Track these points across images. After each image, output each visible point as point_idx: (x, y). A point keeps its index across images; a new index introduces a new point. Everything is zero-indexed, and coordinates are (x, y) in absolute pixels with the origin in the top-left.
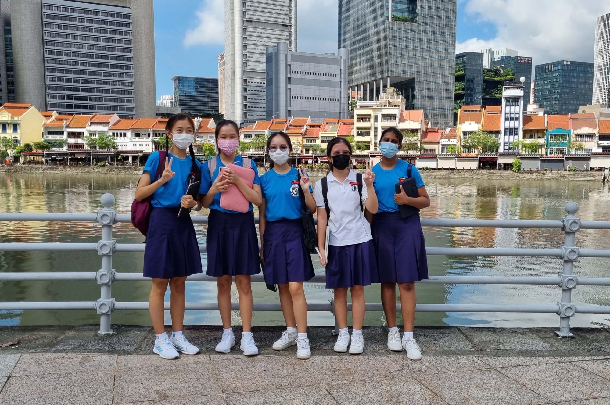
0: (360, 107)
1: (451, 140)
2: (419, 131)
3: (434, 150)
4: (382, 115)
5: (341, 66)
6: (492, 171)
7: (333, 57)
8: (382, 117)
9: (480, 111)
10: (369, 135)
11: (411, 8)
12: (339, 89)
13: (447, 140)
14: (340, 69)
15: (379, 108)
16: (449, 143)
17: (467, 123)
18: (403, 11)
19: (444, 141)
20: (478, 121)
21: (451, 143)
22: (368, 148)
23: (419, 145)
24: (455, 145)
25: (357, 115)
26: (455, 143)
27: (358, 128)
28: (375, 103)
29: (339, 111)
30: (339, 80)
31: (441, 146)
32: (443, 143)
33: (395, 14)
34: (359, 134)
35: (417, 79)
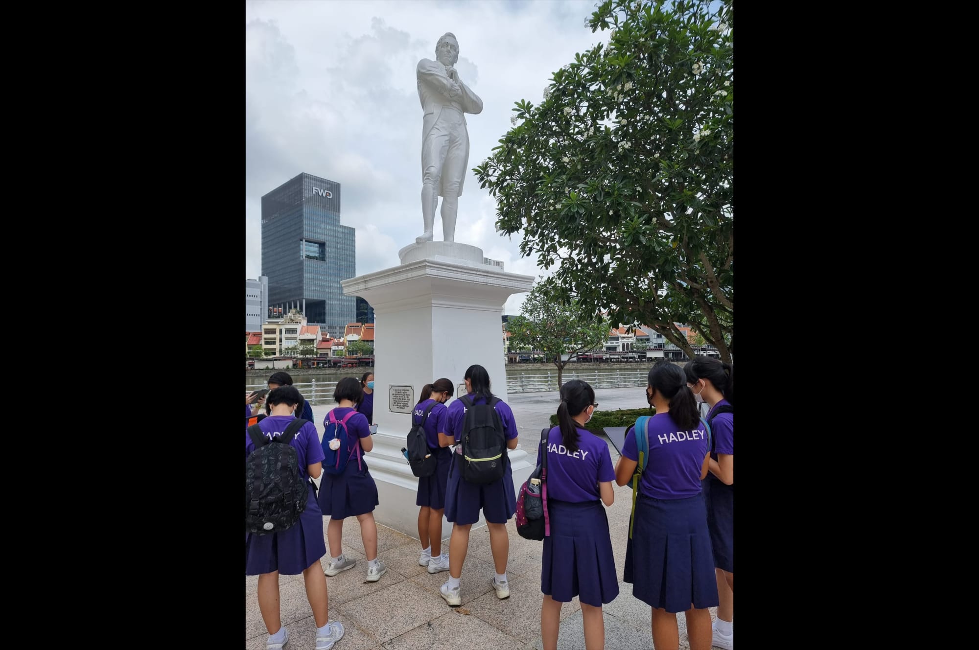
0: (269, 323)
1: (339, 347)
2: (315, 341)
3: (327, 354)
4: (286, 329)
5: (261, 289)
6: (367, 368)
7: (255, 282)
8: (286, 331)
9: (361, 327)
10: (275, 344)
11: (320, 250)
12: (260, 307)
13: (336, 347)
14: (261, 292)
15: (283, 324)
16: (338, 349)
17: (351, 335)
18: (315, 252)
19: (334, 348)
20: (359, 334)
21: (339, 349)
22: (274, 353)
23: (315, 350)
24: (342, 350)
25: (265, 329)
26: (342, 349)
27: (265, 339)
28: (280, 320)
29: (260, 324)
30: (259, 300)
31: (332, 351)
32: (333, 349)
33: (308, 254)
34: (267, 343)
35: (327, 302)
